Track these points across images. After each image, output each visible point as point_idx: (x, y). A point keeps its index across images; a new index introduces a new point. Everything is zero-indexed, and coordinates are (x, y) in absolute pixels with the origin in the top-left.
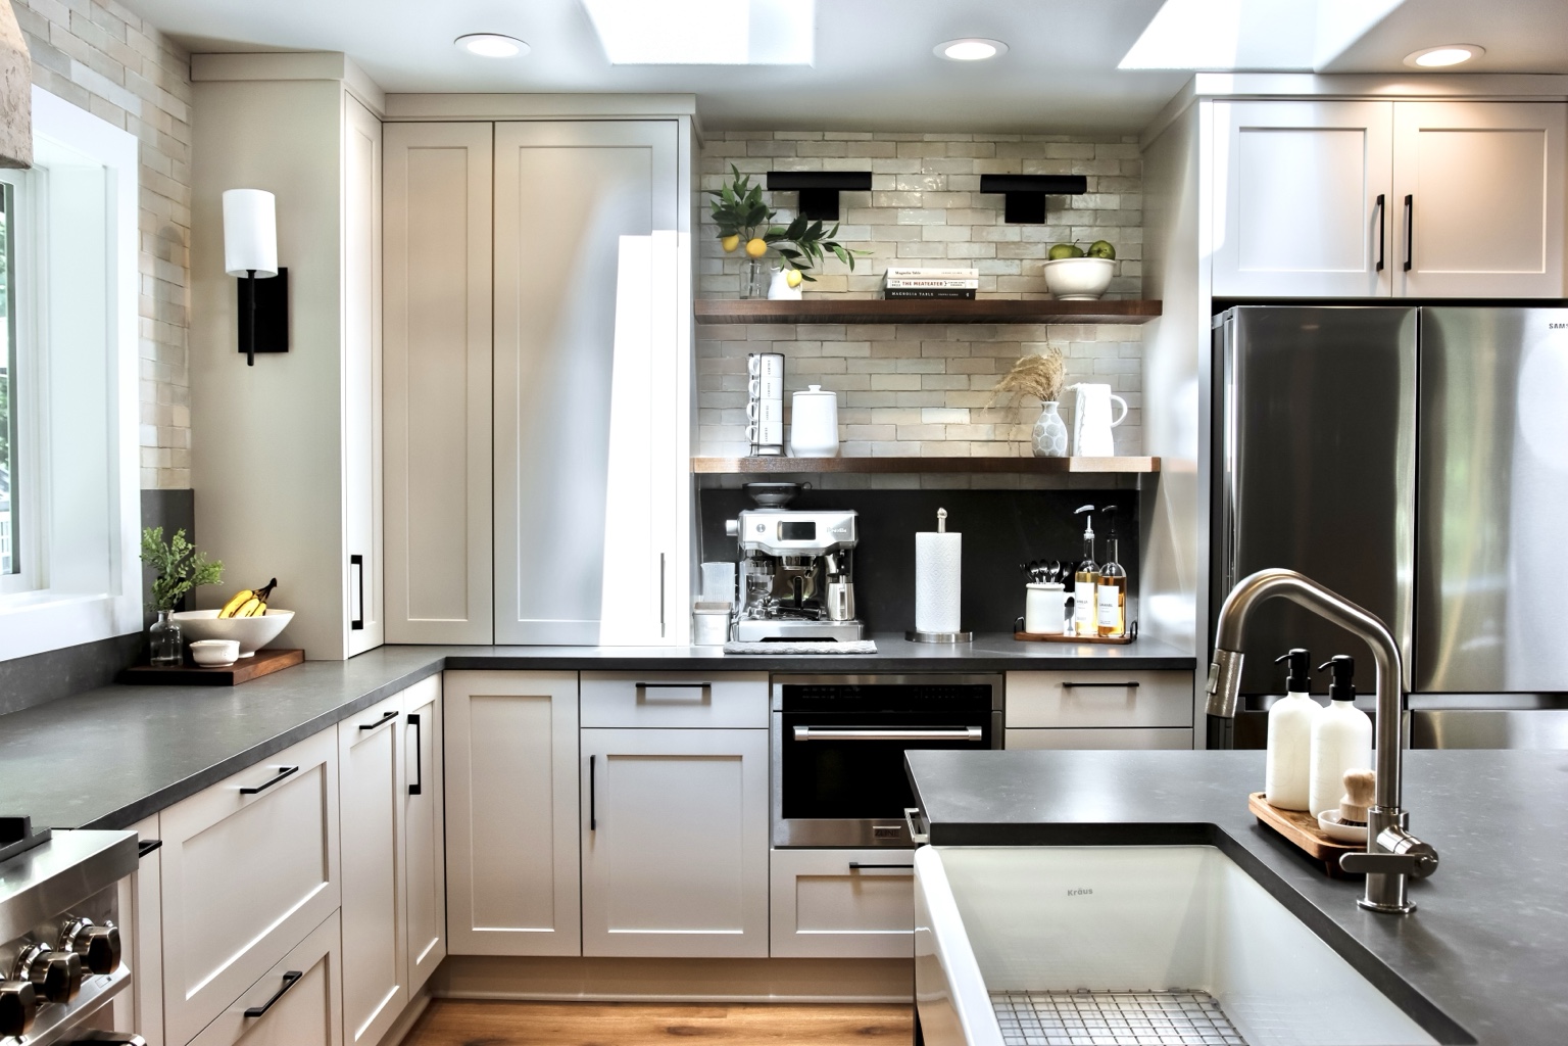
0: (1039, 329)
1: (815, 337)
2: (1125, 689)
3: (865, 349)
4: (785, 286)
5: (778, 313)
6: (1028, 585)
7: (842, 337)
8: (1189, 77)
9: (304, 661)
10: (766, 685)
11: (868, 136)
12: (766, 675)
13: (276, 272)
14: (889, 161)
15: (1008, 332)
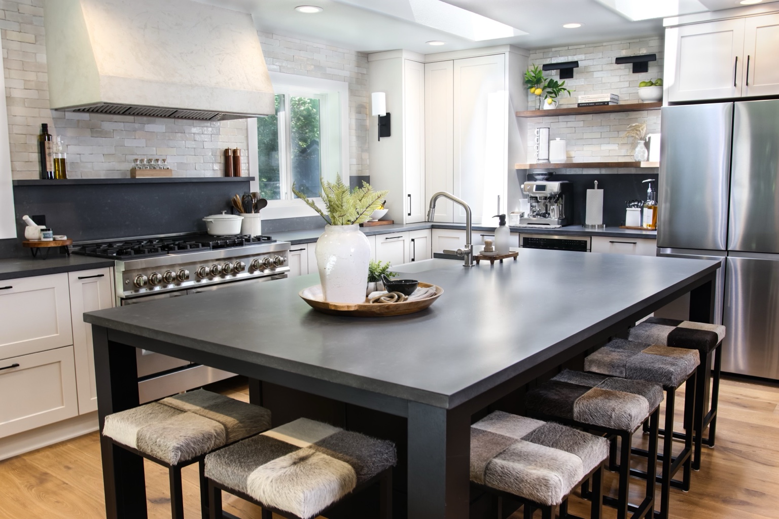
0: (645, 112)
1: (564, 120)
2: (632, 244)
3: (581, 124)
4: (548, 105)
5: (544, 114)
6: (627, 209)
7: (574, 120)
8: (660, 20)
9: (393, 223)
10: (518, 237)
11: (584, 46)
12: (518, 234)
13: (385, 115)
14: (591, 55)
15: (633, 115)
